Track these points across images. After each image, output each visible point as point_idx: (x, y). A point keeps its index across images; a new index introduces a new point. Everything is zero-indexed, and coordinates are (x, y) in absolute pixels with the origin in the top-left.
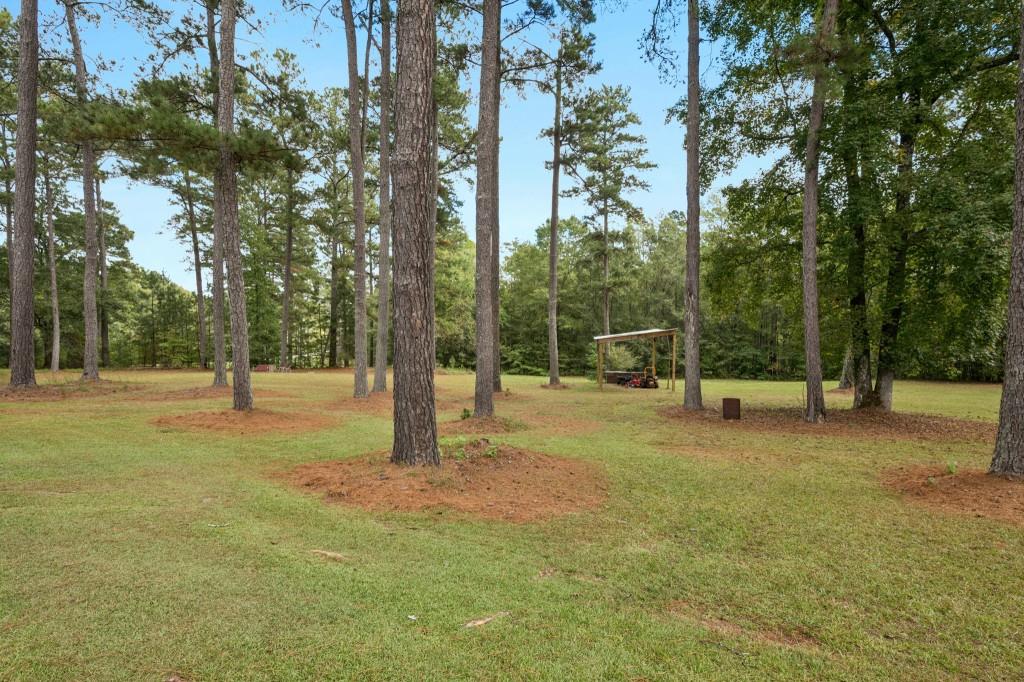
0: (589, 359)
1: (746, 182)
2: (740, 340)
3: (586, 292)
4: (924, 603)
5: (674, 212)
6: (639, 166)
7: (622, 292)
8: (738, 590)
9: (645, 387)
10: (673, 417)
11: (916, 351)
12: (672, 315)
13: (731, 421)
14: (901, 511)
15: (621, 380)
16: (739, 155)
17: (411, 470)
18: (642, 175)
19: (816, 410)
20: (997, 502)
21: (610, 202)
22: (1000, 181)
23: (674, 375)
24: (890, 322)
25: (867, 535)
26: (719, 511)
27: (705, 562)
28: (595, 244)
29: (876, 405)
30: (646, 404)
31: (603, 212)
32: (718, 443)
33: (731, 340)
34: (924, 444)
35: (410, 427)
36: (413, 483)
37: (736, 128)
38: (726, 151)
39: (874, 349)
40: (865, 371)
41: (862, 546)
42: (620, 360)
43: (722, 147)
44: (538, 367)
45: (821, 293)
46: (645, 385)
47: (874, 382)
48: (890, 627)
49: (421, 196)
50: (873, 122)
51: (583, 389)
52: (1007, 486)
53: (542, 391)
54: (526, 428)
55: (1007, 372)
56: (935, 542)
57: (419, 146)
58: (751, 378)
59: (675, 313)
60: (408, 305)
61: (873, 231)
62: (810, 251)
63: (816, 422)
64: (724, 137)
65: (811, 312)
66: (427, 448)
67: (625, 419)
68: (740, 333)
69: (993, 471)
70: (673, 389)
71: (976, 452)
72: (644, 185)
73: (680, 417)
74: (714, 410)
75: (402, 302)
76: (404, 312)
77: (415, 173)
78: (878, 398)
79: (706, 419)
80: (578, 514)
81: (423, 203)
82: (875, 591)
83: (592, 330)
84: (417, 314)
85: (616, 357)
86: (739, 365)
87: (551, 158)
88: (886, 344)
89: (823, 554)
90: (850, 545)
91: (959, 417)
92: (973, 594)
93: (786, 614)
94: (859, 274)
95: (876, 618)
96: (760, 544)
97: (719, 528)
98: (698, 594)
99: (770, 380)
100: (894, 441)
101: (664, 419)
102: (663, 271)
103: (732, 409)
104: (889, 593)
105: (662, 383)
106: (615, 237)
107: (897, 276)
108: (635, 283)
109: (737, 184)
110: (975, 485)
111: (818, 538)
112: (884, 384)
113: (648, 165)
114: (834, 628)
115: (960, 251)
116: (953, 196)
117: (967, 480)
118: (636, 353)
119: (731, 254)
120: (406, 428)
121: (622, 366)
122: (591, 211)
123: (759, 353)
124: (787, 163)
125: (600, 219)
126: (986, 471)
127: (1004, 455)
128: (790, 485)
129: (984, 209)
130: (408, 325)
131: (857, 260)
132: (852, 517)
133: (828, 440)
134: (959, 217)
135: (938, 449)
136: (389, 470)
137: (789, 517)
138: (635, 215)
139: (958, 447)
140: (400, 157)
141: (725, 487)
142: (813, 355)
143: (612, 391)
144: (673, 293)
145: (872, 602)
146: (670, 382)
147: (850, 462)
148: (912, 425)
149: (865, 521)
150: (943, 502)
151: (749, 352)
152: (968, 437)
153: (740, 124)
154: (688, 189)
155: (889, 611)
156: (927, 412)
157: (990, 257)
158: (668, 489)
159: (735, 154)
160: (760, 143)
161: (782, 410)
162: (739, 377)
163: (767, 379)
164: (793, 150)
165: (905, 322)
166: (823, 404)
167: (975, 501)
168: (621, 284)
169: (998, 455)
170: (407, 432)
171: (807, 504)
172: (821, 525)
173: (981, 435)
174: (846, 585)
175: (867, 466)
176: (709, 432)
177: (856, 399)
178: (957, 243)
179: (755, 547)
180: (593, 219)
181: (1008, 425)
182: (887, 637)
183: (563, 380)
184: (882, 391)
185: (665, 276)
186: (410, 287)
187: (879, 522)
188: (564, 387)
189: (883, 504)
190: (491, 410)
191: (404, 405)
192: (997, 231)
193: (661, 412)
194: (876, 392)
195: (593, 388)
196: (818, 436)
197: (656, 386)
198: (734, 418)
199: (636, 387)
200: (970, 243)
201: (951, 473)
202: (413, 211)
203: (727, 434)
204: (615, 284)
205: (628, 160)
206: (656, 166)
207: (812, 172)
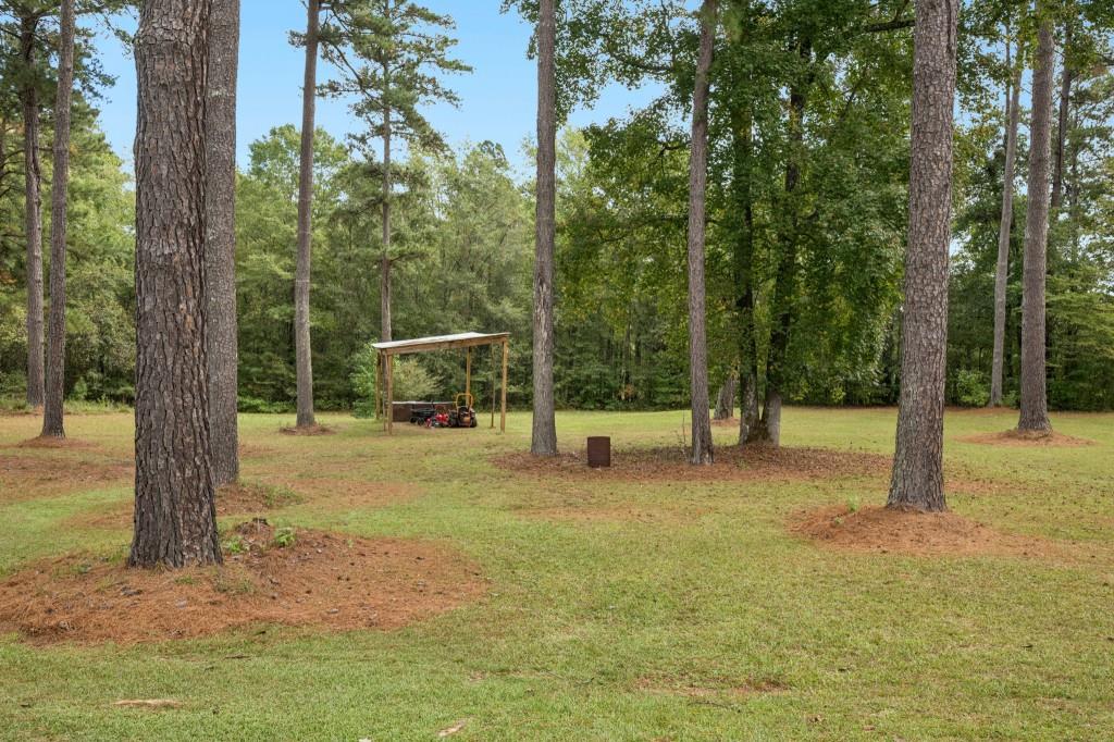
0: (356, 381)
1: (612, 122)
2: (581, 351)
3: (351, 265)
4: (860, 638)
5: (486, 143)
6: (442, 64)
7: (411, 268)
8: (694, 656)
9: (457, 426)
10: (518, 469)
11: (805, 368)
12: (485, 309)
13: (599, 469)
14: (817, 556)
15: (417, 416)
16: (603, 81)
17: (177, 574)
18: (447, 80)
19: (702, 447)
20: (897, 535)
21: (395, 115)
22: (886, 169)
23: (504, 405)
24: (780, 330)
25: (794, 585)
26: (633, 582)
27: (645, 638)
28: (366, 185)
29: (764, 439)
30: (472, 452)
31: (382, 131)
32: (593, 501)
33: (571, 350)
34: (817, 484)
35: (173, 502)
36: (192, 593)
37: (600, 40)
38: (586, 73)
39: (762, 366)
40: (751, 393)
41: (793, 597)
42: (410, 383)
43: (581, 65)
44: (254, 396)
45: (709, 290)
46: (457, 423)
47: (761, 409)
48: (840, 662)
49: (197, 104)
50: (766, 72)
51: (355, 434)
52: (903, 518)
53: (285, 439)
54: (299, 500)
55: (903, 392)
56: (853, 582)
57: (197, 19)
58: (596, 409)
59: (490, 307)
60: (171, 291)
61: (762, 212)
62: (697, 232)
63: (702, 463)
64: (584, 51)
65: (697, 316)
66: (203, 535)
67: (449, 476)
68: (581, 339)
69: (891, 504)
70: (503, 428)
71: (864, 488)
72: (450, 97)
73: (528, 468)
74: (572, 456)
75: (159, 284)
76: (164, 300)
77: (189, 65)
78: (766, 429)
79: (565, 468)
80: (464, 609)
81: (200, 117)
82: (818, 636)
83: (356, 331)
84: (187, 306)
85: (402, 376)
86: (582, 389)
87: (303, 29)
88: (775, 359)
89: (759, 610)
90: (781, 598)
91: (843, 450)
92: (895, 624)
93: (749, 670)
94: (748, 267)
95: (826, 659)
96: (693, 610)
97: (641, 601)
98: (656, 668)
99: (622, 410)
100: (787, 482)
101: (506, 472)
102: (473, 238)
103: (599, 453)
104: (830, 635)
105: (482, 418)
106: (399, 176)
107: (786, 271)
108: (434, 254)
109: (602, 124)
110: (877, 520)
111: (749, 595)
112: (772, 411)
113: (456, 66)
114: (795, 673)
115: (853, 248)
116: (845, 180)
117: (869, 517)
118: (432, 371)
119: (595, 226)
120: (165, 504)
121: (412, 392)
122: (361, 126)
123: (607, 371)
124: (667, 106)
125: (377, 143)
126: (884, 504)
127: (900, 485)
128: (700, 544)
129: (873, 201)
130: (171, 325)
131: (744, 248)
132: (774, 568)
133: (719, 485)
134: (851, 207)
135: (830, 487)
136: (135, 578)
137: (713, 578)
138: (432, 142)
139: (847, 484)
140: (161, 32)
141: (630, 553)
142: (699, 374)
143: (407, 434)
144: (485, 274)
145: (818, 646)
146: (497, 417)
147: (751, 509)
148: (804, 461)
149: (787, 572)
150: (852, 542)
151: (593, 368)
152: (855, 471)
153: (605, 36)
154: (539, 122)
155: (834, 650)
156: (813, 445)
157: (879, 257)
158: (561, 563)
159: (597, 78)
160: (632, 69)
161: (655, 451)
162: (580, 407)
163: (617, 409)
164: (676, 90)
165: (794, 331)
166: (710, 439)
167: (879, 537)
168: (412, 256)
169: (895, 485)
170: (167, 510)
171: (725, 561)
172: (748, 582)
173: (866, 469)
174: (791, 634)
175: (770, 512)
176: (576, 487)
177: (742, 431)
178: (848, 237)
179: (689, 615)
180: (363, 140)
181: (903, 452)
182: (841, 670)
183: (321, 419)
184: (770, 420)
185: (476, 247)
186: (176, 258)
187: (800, 570)
188: (324, 430)
189: (798, 551)
190: (235, 472)
191: (161, 463)
192: (884, 228)
193: (498, 462)
194: (763, 421)
195: (371, 431)
196: (708, 482)
197: (474, 425)
198: (603, 465)
199: (442, 426)
200: (860, 239)
201: (852, 510)
202: (182, 130)
203: (599, 486)
204: (401, 255)
205: (424, 51)
206: (469, 69)
207: (701, 126)
